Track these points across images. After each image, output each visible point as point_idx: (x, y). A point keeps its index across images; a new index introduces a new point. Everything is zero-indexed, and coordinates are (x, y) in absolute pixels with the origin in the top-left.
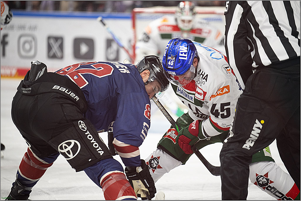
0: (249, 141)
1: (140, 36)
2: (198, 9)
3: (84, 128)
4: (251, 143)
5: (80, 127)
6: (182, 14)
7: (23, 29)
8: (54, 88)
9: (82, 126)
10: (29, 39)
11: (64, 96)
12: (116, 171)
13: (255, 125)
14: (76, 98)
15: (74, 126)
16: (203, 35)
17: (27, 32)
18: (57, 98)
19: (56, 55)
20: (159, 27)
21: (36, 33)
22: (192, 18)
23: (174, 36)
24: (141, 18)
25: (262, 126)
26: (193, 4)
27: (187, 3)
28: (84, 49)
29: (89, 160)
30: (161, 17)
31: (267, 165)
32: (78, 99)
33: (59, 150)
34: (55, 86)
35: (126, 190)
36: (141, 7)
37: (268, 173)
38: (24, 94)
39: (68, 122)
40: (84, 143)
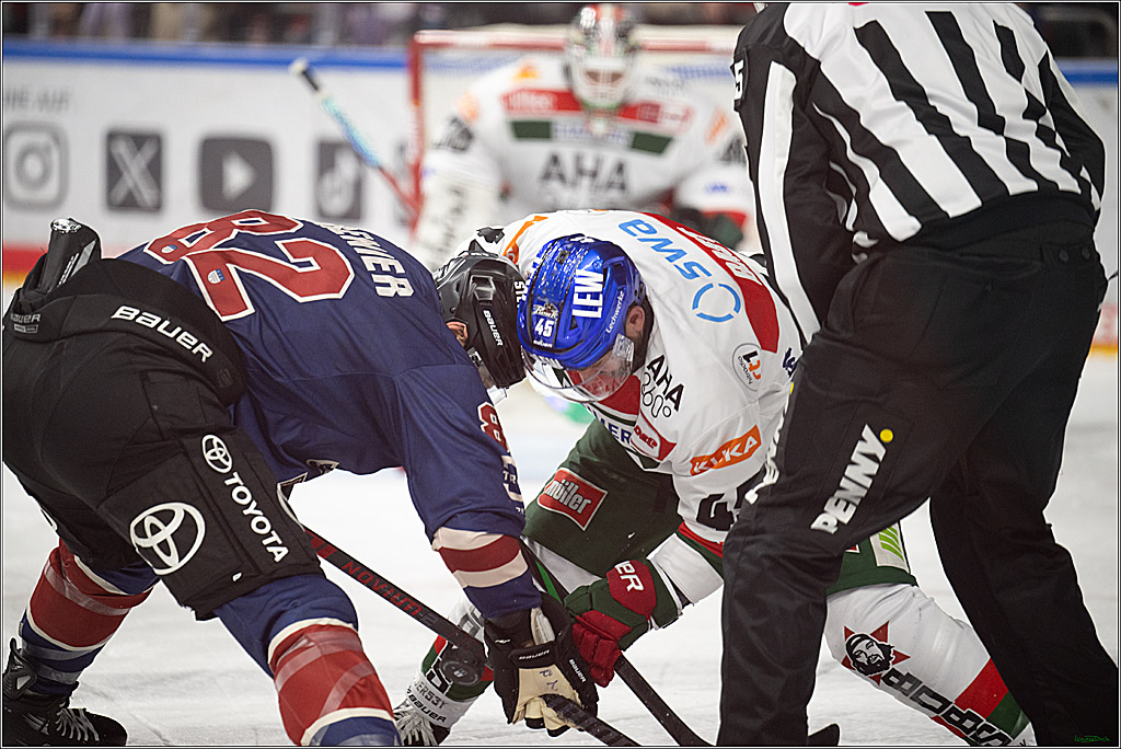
0: (836, 504)
1: (438, 130)
2: (646, 35)
3: (224, 461)
4: (845, 510)
5: (208, 456)
6: (588, 49)
7: (17, 104)
8: (117, 315)
9: (214, 454)
10: (41, 139)
11: (153, 345)
12: (324, 621)
13: (860, 446)
14: (199, 352)
15: (186, 454)
16: (664, 127)
17: (33, 114)
18: (126, 350)
19: (137, 196)
20: (507, 98)
21: (65, 120)
22: (624, 66)
23: (559, 127)
24: (444, 67)
25: (884, 451)
26: (629, 17)
27: (607, 12)
28: (237, 176)
29: (235, 578)
30: (515, 60)
31: (884, 596)
32: (208, 355)
33: (135, 539)
34: (121, 310)
35: (354, 687)
36: (444, 25)
37: (887, 624)
38: (19, 336)
39: (164, 440)
40: (217, 514)
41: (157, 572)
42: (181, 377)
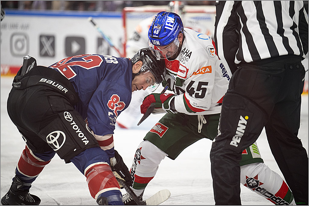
0: (235, 138)
1: (131, 35)
2: (187, 8)
3: (70, 118)
4: (238, 139)
5: (66, 117)
7: (15, 27)
8: (41, 81)
9: (67, 117)
10: (22, 37)
11: (51, 89)
12: (102, 163)
13: (240, 122)
14: (64, 90)
15: (59, 117)
17: (19, 30)
18: (44, 90)
19: (48, 53)
21: (28, 32)
24: (132, 17)
25: (247, 122)
26: (183, 4)
27: (177, 3)
28: (75, 47)
29: (75, 150)
30: (152, 16)
32: (67, 91)
33: (48, 142)
34: (42, 79)
35: (108, 182)
36: (132, 6)
37: (257, 175)
38: (16, 88)
39: (54, 114)
40: (69, 133)
41: (55, 150)
42: (59, 97)
